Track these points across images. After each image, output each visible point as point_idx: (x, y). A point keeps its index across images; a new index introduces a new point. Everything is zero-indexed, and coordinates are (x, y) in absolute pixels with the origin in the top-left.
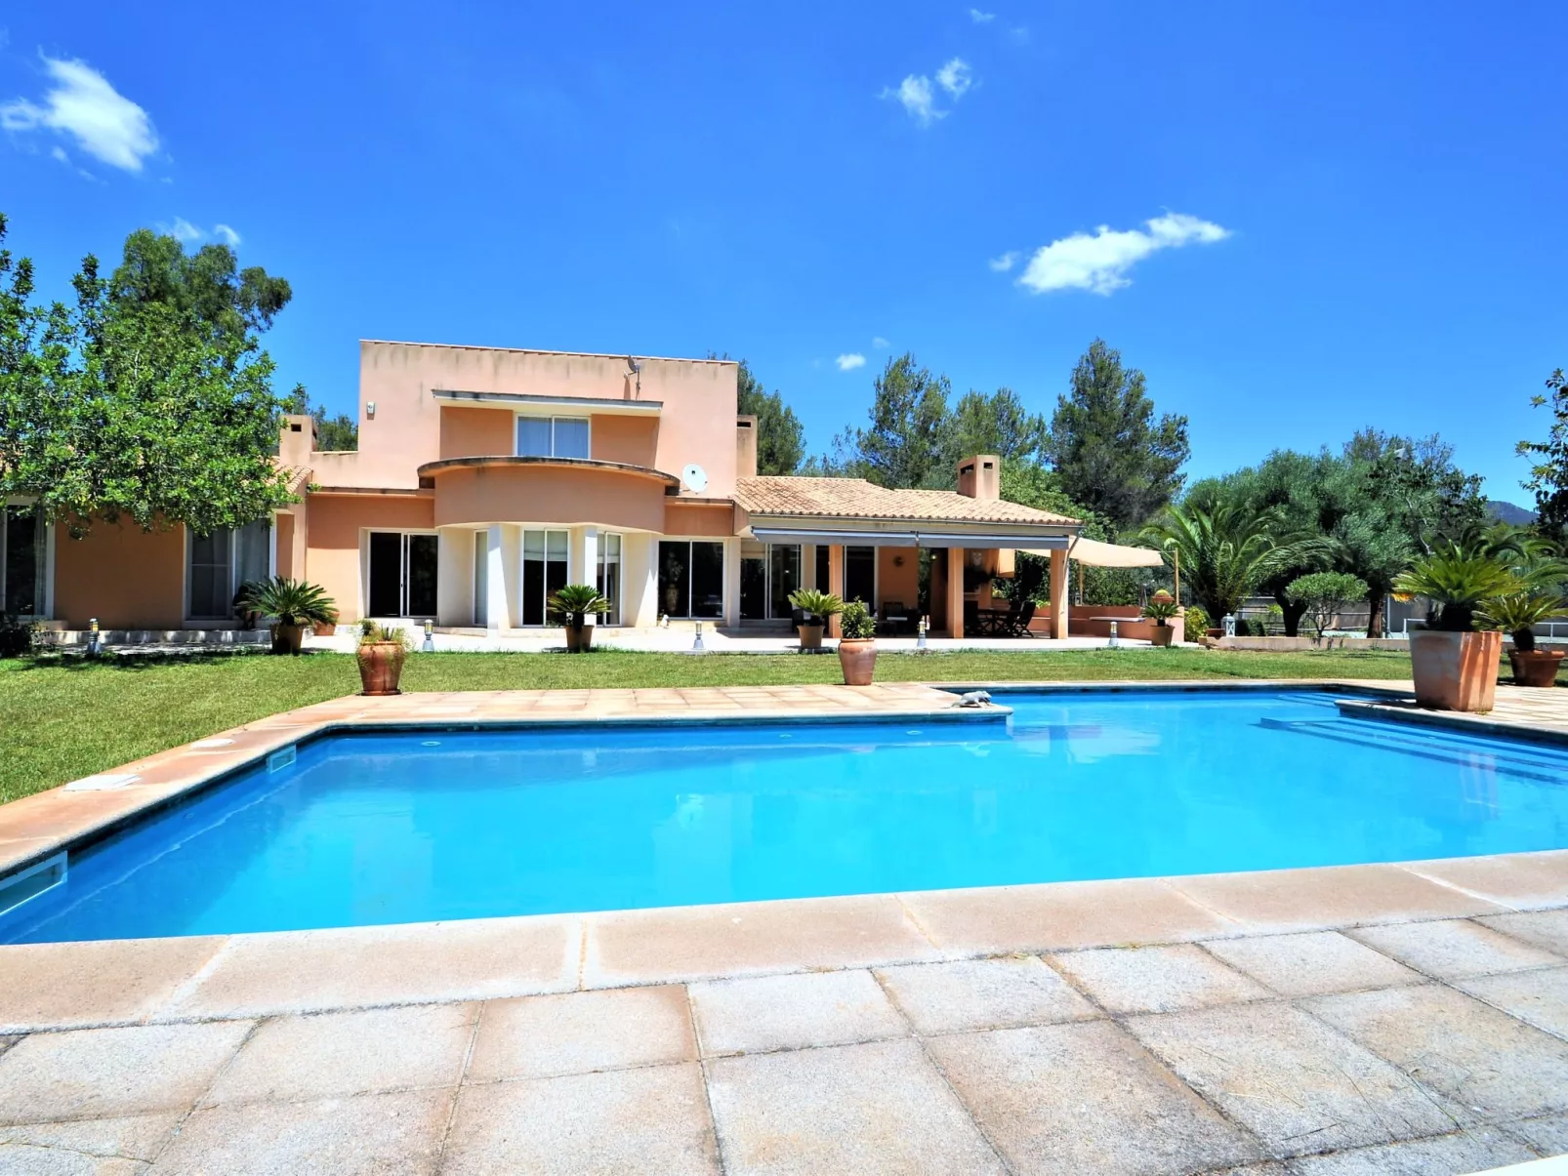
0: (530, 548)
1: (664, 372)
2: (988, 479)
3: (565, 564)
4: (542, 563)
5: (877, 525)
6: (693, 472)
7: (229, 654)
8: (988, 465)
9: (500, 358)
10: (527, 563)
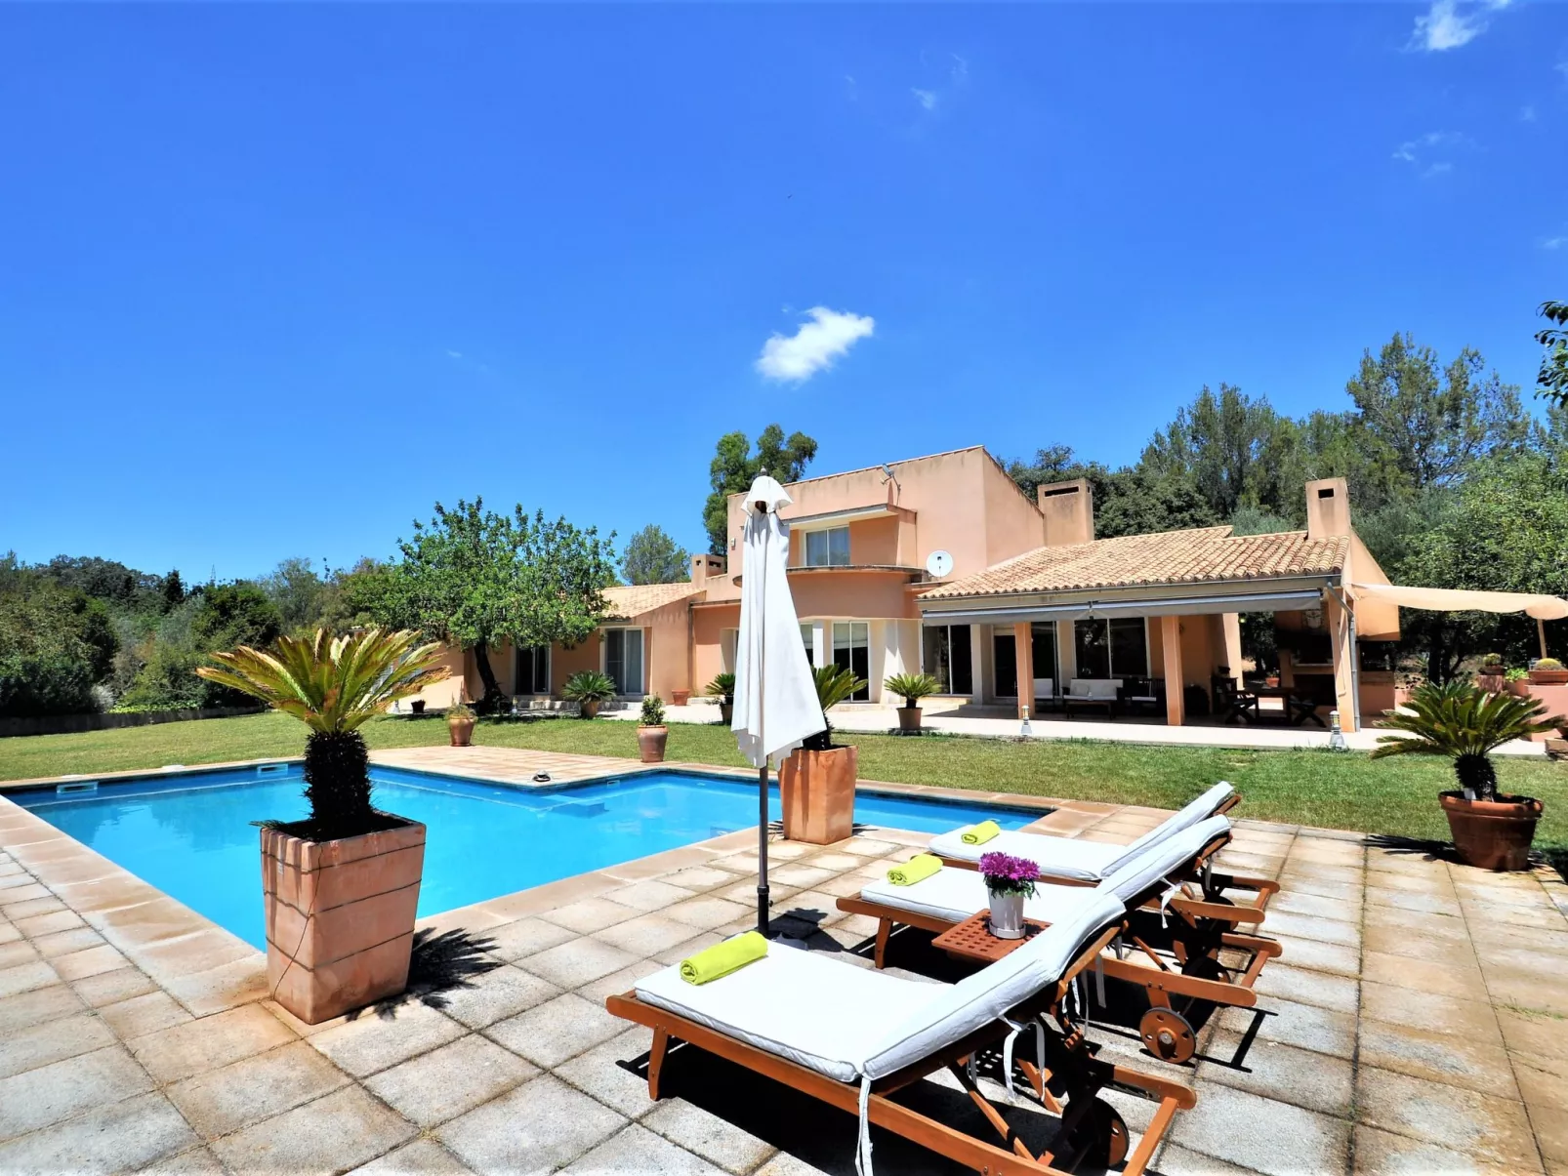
0: (839, 638)
1: (919, 471)
2: (1328, 514)
3: (866, 648)
4: (848, 650)
5: (1043, 599)
6: (939, 558)
7: (539, 718)
8: (1326, 493)
9: (804, 487)
10: (836, 652)
